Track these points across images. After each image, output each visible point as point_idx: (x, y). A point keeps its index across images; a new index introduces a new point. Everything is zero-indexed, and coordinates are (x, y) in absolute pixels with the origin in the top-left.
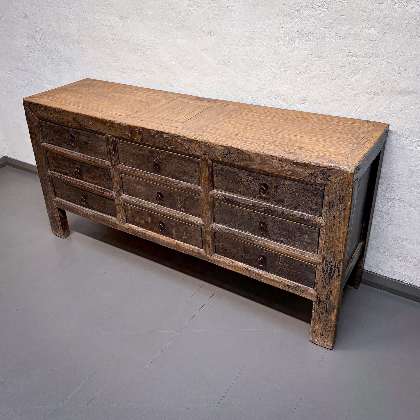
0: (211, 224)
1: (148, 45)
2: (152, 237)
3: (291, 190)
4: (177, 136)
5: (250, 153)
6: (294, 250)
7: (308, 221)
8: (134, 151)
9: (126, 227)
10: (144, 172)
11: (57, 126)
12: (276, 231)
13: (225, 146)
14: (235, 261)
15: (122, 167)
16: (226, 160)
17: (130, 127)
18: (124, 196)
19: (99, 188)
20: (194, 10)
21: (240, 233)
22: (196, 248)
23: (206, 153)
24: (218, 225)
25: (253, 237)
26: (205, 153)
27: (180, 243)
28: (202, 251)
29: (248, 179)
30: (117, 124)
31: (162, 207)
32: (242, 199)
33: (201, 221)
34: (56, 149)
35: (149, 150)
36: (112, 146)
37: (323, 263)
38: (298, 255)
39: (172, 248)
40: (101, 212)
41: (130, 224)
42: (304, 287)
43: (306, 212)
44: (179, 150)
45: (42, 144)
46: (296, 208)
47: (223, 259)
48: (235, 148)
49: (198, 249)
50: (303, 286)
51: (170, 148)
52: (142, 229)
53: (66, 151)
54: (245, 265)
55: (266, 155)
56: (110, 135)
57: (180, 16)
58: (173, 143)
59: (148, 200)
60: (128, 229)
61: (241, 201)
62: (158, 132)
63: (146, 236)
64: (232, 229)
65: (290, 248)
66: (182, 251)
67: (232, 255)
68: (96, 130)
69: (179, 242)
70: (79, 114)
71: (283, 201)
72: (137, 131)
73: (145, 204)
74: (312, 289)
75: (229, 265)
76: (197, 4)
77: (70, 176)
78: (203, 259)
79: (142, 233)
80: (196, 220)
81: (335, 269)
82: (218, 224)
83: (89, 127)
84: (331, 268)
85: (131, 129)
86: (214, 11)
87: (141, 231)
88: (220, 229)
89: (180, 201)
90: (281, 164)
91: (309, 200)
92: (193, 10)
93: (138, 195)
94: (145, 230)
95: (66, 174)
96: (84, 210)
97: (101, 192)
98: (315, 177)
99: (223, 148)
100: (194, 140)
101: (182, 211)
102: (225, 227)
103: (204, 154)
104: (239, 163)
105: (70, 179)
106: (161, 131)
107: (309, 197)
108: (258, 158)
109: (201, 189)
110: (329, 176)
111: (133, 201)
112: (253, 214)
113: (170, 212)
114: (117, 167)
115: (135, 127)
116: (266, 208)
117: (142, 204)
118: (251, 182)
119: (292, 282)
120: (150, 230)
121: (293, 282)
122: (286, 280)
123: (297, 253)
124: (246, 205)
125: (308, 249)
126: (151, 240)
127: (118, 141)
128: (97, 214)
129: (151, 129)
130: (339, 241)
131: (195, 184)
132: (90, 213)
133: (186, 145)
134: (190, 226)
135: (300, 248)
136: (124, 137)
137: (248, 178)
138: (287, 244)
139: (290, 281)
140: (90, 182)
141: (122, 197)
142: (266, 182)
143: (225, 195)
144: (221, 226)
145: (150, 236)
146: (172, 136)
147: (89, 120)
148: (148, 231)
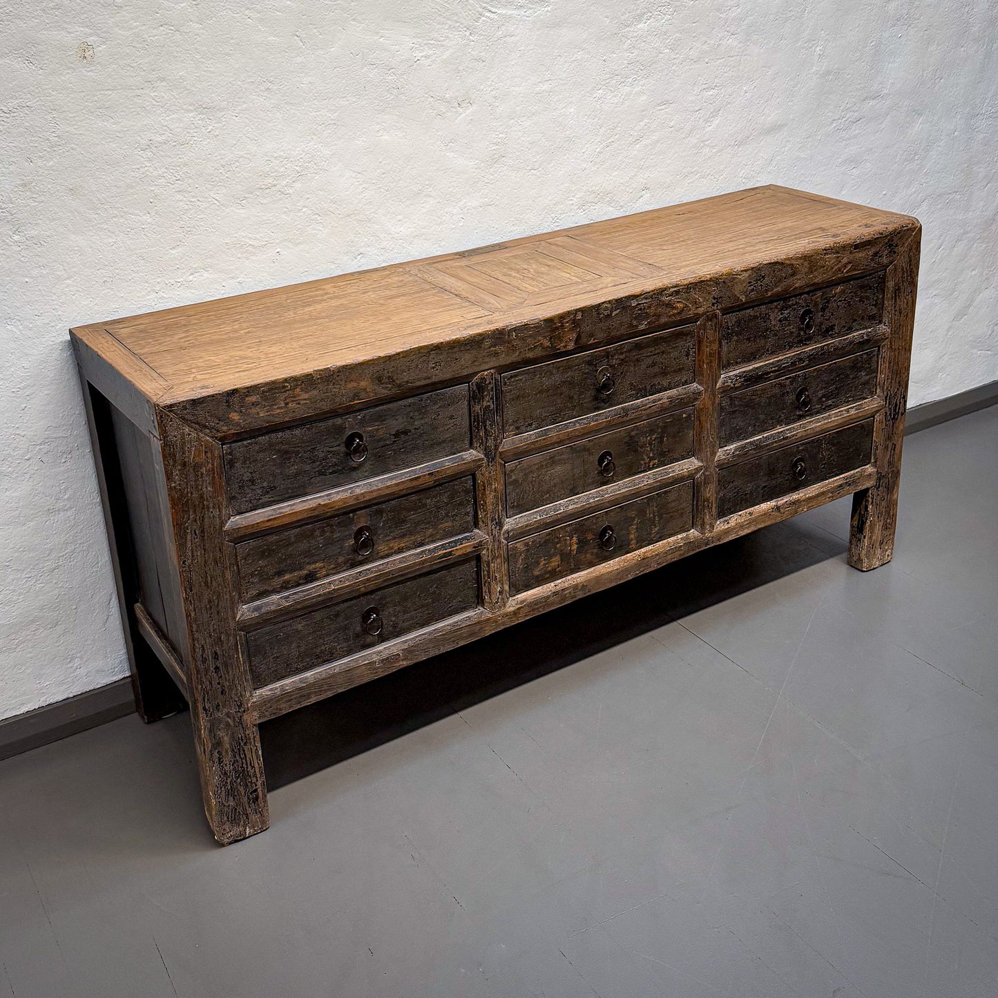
0: (715, 453)
1: (297, 168)
2: (583, 586)
3: (845, 300)
4: (661, 291)
5: (793, 262)
6: (848, 411)
7: (868, 341)
8: (547, 382)
9: (512, 609)
10: (570, 423)
11: (297, 432)
12: (820, 394)
13: (753, 268)
14: (752, 509)
15: (513, 443)
16: (753, 295)
17: (549, 321)
18: (510, 523)
19: (436, 547)
20: (427, 57)
21: (766, 437)
22: (680, 536)
23: (717, 300)
24: (726, 448)
25: (787, 430)
26: (714, 301)
27: (644, 553)
28: (693, 533)
29: (781, 316)
30: (516, 329)
31: (609, 488)
32: (772, 364)
33: (696, 461)
34: (287, 509)
35: (587, 359)
36: (492, 398)
37: (886, 404)
38: (855, 414)
39: (630, 577)
40: (422, 626)
41: (517, 596)
42: (858, 472)
43: (864, 329)
44: (663, 320)
45: (227, 526)
46: (850, 330)
47: (734, 519)
48: (770, 263)
49: (684, 535)
50: (857, 470)
51: (642, 327)
52: (552, 584)
53: (327, 495)
54: (769, 503)
55: (817, 252)
56: (490, 369)
57: (390, 78)
58: (652, 311)
59: (574, 492)
60: (515, 613)
61: (772, 368)
62: (619, 302)
63: (565, 595)
64: (752, 440)
65: (842, 411)
66: (654, 567)
67: (746, 501)
68: (448, 376)
69: (643, 550)
70: (398, 354)
71: (832, 328)
72: (567, 322)
73: (570, 507)
74: (868, 466)
75: (746, 523)
76: (433, 42)
77: (327, 575)
78: (698, 550)
79: (555, 593)
80: (686, 466)
81: (900, 403)
82: (726, 446)
83: (429, 378)
84: (896, 405)
85: (552, 325)
86: (472, 52)
87: (553, 590)
88: (733, 453)
89: (650, 444)
90: (838, 257)
91: (868, 302)
92: (422, 57)
93: (548, 495)
94: (560, 581)
95: (311, 578)
96: (374, 655)
97: (445, 555)
98: (880, 257)
99: (749, 272)
100: (696, 284)
101: (653, 468)
102: (739, 444)
103: (713, 305)
104: (775, 290)
105: (330, 583)
106: (625, 297)
107: (868, 298)
108: (806, 264)
109: (699, 387)
110: (896, 246)
111: (539, 518)
112: (788, 381)
113: (629, 487)
114: (500, 450)
115: (562, 317)
116: (812, 355)
117: (562, 511)
118: (787, 320)
119: (841, 476)
120: (573, 571)
121: (843, 475)
122: (832, 479)
123: (853, 412)
124: (780, 370)
125: (864, 395)
126: (580, 595)
127: (504, 377)
128: (417, 637)
129: (603, 303)
130: (905, 349)
131: (686, 383)
132: (395, 651)
133: (678, 302)
134: (670, 491)
135: (855, 401)
136: (530, 355)
137: (782, 314)
138: (836, 406)
139: (838, 477)
140: (400, 551)
141: (505, 528)
142: (809, 306)
143: (744, 372)
144: (732, 447)
145: (575, 587)
146: (652, 297)
147: (431, 356)
148: (569, 577)
